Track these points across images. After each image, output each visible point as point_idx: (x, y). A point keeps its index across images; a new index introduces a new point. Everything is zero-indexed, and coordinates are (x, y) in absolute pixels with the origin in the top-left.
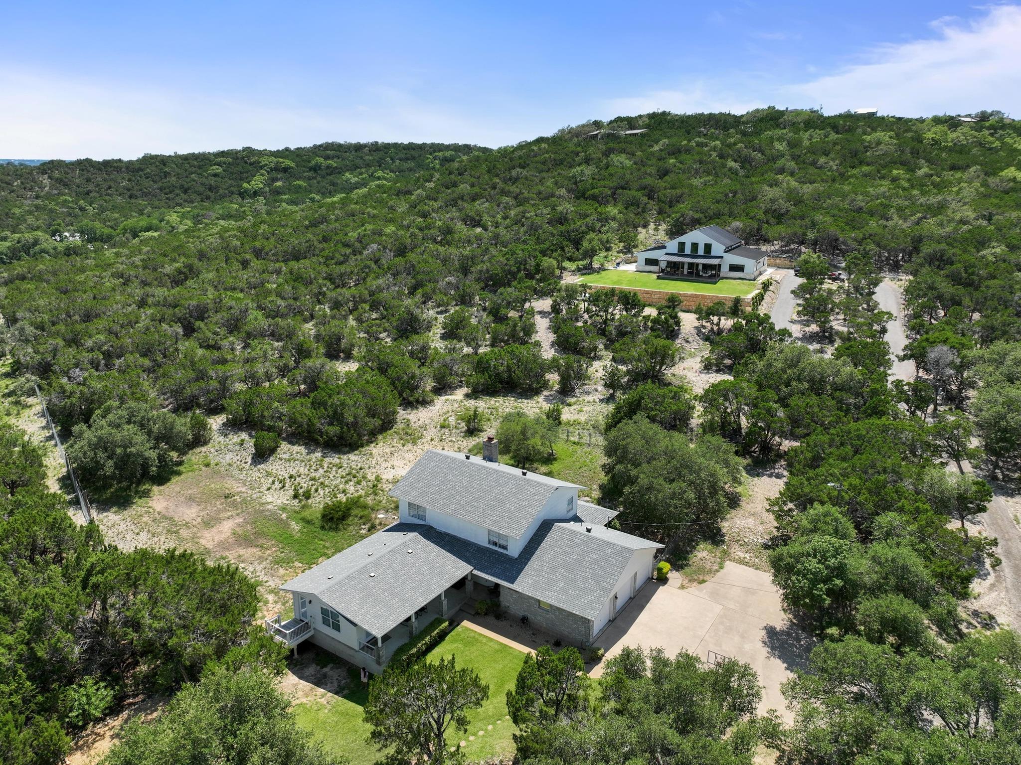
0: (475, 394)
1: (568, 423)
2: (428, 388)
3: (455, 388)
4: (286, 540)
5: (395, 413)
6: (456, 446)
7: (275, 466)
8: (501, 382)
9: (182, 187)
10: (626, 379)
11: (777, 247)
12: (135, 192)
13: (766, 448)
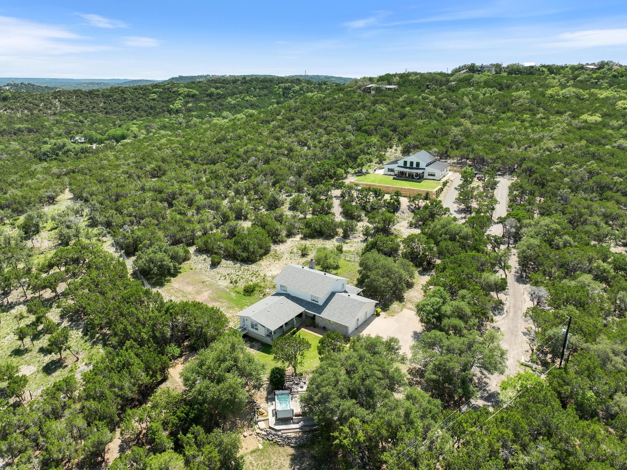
0: (305, 237)
1: (346, 252)
2: (284, 235)
3: (296, 235)
4: (231, 300)
5: (270, 246)
6: (297, 261)
7: (220, 269)
8: (316, 232)
9: (135, 107)
10: (373, 231)
11: (455, 161)
12: (108, 110)
13: (429, 263)
